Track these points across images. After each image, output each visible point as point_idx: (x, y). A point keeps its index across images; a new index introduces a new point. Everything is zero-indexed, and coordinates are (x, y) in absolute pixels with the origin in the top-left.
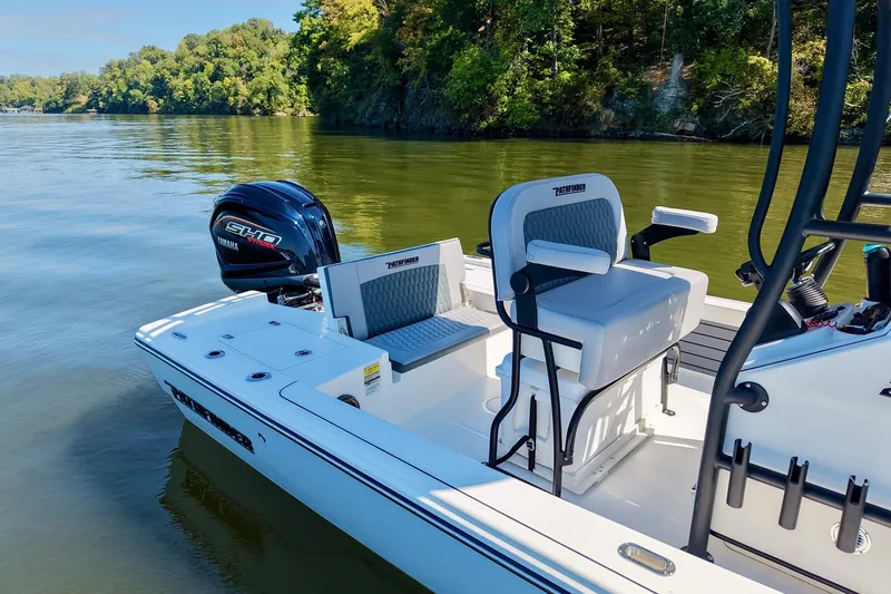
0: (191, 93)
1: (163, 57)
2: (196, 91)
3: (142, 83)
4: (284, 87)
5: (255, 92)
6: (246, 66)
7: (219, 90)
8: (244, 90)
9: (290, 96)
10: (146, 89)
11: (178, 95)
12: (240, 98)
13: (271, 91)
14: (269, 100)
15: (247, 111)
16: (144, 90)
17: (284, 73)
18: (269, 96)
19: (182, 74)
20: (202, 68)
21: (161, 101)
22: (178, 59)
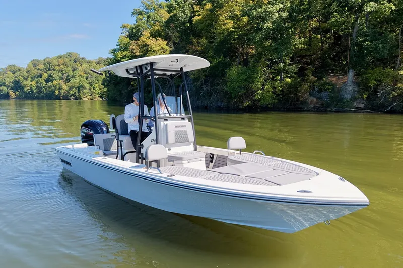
0: (34, 88)
1: (19, 70)
2: (37, 87)
3: (7, 83)
4: (87, 86)
5: (71, 88)
6: (66, 75)
7: (50, 87)
8: (65, 87)
9: (90, 90)
10: (9, 86)
11: (27, 89)
12: (63, 91)
13: (80, 88)
14: (79, 92)
15: (66, 97)
16: (8, 87)
17: (87, 78)
18: (79, 90)
19: (29, 79)
20: (41, 76)
21: (17, 92)
22: (27, 72)
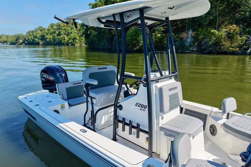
0: (51, 39)
1: (44, 30)
2: (53, 39)
3: (38, 37)
4: (78, 38)
5: (70, 39)
6: (67, 32)
7: (60, 39)
8: (67, 38)
9: (79, 40)
10: (39, 38)
11: (48, 40)
12: (66, 41)
13: (74, 39)
14: (74, 41)
15: (67, 44)
16: (38, 39)
17: (78, 34)
18: (74, 40)
19: (49, 34)
20: (55, 32)
21: (43, 42)
22: (48, 30)
